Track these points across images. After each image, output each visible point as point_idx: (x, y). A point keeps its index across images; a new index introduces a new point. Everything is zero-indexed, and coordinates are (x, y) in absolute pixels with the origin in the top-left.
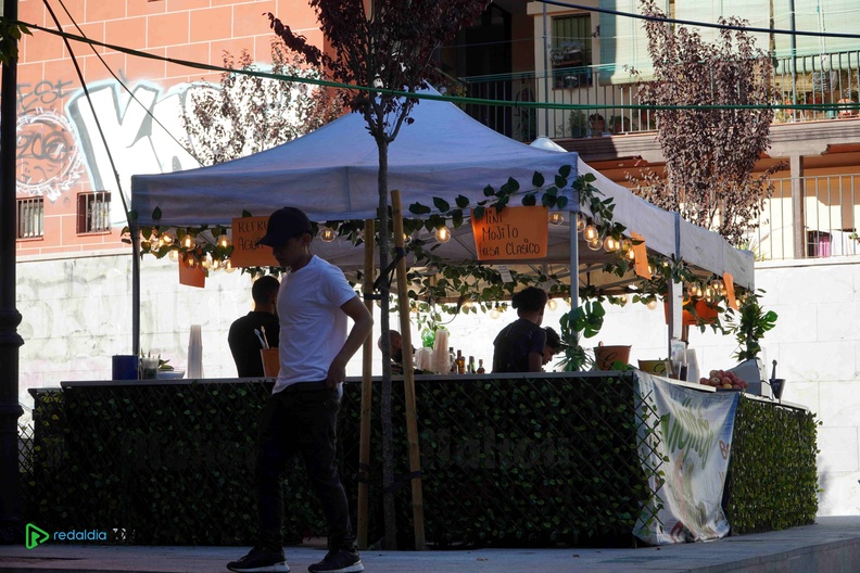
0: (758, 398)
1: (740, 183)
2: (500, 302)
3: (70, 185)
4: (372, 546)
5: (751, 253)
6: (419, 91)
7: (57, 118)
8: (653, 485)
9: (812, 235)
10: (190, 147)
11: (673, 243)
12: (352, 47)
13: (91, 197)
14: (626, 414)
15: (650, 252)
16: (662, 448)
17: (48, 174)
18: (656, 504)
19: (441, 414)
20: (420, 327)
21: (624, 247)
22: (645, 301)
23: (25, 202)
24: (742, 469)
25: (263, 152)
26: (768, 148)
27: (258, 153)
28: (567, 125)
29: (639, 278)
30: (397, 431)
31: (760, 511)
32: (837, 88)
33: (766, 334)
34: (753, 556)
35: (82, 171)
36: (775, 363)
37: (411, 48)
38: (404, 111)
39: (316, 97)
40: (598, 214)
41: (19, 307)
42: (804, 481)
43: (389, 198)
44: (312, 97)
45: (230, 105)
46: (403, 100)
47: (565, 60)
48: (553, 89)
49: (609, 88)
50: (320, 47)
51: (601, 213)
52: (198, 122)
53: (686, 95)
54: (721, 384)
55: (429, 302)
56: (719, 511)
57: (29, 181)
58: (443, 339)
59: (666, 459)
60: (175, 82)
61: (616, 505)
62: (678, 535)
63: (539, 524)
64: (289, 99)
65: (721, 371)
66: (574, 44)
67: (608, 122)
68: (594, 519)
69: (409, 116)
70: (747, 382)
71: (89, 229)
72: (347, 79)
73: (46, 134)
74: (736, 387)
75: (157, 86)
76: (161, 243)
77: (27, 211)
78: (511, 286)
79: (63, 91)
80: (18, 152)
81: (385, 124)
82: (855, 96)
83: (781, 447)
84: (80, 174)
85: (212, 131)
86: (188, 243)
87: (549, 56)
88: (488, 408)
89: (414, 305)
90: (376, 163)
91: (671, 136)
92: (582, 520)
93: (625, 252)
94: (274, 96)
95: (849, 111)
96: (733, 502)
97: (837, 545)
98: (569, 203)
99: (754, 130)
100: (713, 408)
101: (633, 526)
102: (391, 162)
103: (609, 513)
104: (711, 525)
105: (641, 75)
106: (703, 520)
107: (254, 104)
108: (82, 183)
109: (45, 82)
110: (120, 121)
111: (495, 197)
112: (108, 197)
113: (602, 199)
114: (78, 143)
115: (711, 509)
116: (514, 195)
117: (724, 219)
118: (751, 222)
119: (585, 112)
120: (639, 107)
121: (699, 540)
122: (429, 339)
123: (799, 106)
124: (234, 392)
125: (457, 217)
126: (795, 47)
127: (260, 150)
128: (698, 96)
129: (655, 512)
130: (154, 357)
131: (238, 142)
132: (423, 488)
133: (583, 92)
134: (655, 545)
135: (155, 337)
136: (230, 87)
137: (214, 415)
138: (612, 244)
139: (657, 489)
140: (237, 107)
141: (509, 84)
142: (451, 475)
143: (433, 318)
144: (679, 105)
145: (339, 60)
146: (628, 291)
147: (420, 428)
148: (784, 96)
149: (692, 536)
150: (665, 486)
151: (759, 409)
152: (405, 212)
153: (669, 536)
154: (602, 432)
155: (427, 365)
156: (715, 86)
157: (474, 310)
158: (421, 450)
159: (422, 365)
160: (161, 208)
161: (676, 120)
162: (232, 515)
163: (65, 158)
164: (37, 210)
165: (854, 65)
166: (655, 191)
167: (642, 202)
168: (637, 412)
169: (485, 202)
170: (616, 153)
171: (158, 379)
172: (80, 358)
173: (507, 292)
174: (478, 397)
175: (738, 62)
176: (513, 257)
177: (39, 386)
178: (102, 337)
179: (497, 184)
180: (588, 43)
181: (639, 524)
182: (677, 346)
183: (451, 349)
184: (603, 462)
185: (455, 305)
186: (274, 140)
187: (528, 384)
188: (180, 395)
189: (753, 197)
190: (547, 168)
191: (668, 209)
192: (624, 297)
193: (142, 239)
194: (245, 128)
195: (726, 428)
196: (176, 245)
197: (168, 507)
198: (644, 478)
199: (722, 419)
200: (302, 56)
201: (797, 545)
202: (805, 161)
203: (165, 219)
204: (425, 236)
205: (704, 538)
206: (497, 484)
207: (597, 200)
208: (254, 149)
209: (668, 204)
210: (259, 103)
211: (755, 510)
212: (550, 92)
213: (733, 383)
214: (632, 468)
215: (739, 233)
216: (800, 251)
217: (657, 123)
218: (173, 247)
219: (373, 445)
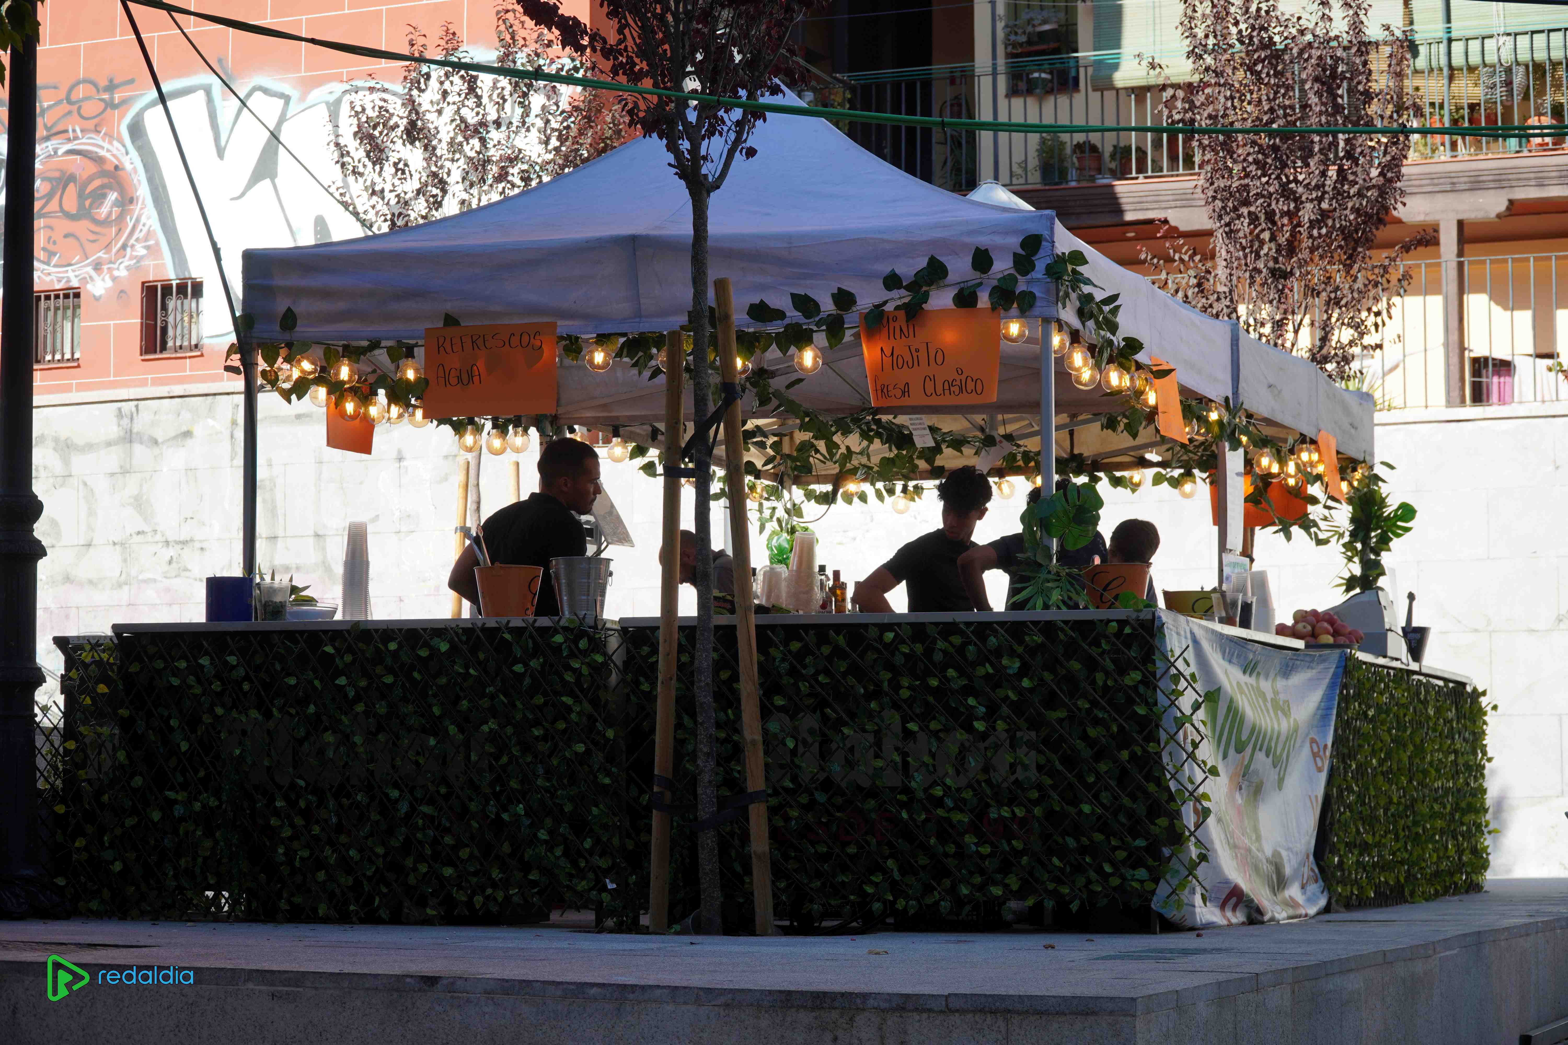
0: (1381, 661)
1: (1348, 268)
2: (911, 484)
3: (128, 268)
4: (677, 927)
5: (1367, 398)
6: (767, 99)
7: (106, 145)
8: (1189, 819)
9: (1480, 365)
10: (347, 199)
11: (1227, 377)
12: (643, 19)
13: (167, 289)
14: (1141, 689)
15: (1184, 391)
16: (1206, 752)
17: (88, 246)
18: (1194, 852)
19: (804, 687)
20: (762, 528)
21: (1138, 383)
22: (1175, 483)
23: (48, 298)
24: (1350, 790)
25: (480, 209)
26: (1399, 206)
27: (471, 211)
28: (1033, 162)
29: (1164, 440)
30: (722, 715)
31: (1384, 867)
32: (1526, 97)
33: (1395, 543)
34: (1372, 948)
35: (151, 242)
36: (1411, 597)
37: (752, 20)
38: (739, 134)
39: (576, 109)
40: (1091, 324)
41: (38, 488)
42: (1464, 812)
43: (711, 293)
44: (568, 108)
45: (419, 123)
46: (737, 114)
47: (1029, 42)
48: (1007, 96)
49: (1109, 95)
50: (585, 18)
51: (1097, 323)
52: (361, 153)
53: (1249, 108)
54: (1314, 635)
55: (781, 483)
56: (1309, 867)
57: (55, 260)
58: (807, 550)
59: (1214, 771)
60: (318, 82)
61: (1121, 855)
62: (1234, 909)
63: (982, 888)
64: (526, 114)
65: (1314, 613)
66: (1045, 14)
67: (1107, 155)
68: (1081, 881)
69: (748, 144)
70: (1361, 632)
71: (164, 348)
72: (636, 77)
73: (85, 176)
74: (1342, 640)
75: (287, 89)
76: (296, 374)
77: (51, 314)
78: (930, 454)
79: (117, 97)
80: (37, 205)
81: (705, 158)
82: (1557, 111)
83: (1423, 750)
84: (148, 248)
85: (389, 169)
86: (344, 373)
87: (1000, 35)
88: (889, 675)
89: (753, 488)
90: (687, 229)
91: (1222, 183)
92: (1059, 881)
93: (1139, 393)
94: (501, 106)
95: (1548, 140)
96: (1334, 850)
97: (1525, 931)
98: (1038, 303)
99: (1374, 172)
100: (1298, 679)
101: (1153, 892)
102: (714, 227)
103: (1108, 869)
104: (1294, 891)
105: (1167, 71)
106: (1279, 882)
107: (463, 120)
108: (149, 263)
109: (85, 81)
110: (221, 153)
111: (903, 292)
112: (197, 289)
113: (1099, 296)
114: (143, 192)
115: (1295, 862)
116: (939, 288)
117: (1319, 334)
118: (1368, 340)
119: (1065, 137)
120: (1164, 130)
121: (1272, 919)
122: (781, 550)
123: (1455, 129)
124: (426, 645)
125: (835, 327)
126: (1449, 20)
127: (474, 206)
128: (1272, 110)
129: (1192, 867)
130: (282, 580)
131: (435, 191)
132: (770, 820)
133: (1063, 100)
134: (1192, 929)
135: (280, 543)
136: (421, 91)
137: (390, 686)
138: (1116, 379)
139: (1198, 826)
140: (431, 126)
141: (927, 85)
142: (821, 797)
143: (787, 511)
144: (1237, 125)
145: (620, 42)
146: (1143, 463)
147: (765, 713)
148: (1427, 110)
149: (1259, 911)
150: (1211, 821)
151: (1382, 680)
152: (739, 317)
153: (1217, 911)
154: (1096, 722)
155: (778, 597)
156: (1302, 91)
157: (863, 498)
158: (766, 753)
159: (769, 597)
160: (296, 310)
161: (1231, 153)
162: (423, 868)
163: (121, 218)
164: (69, 313)
165: (1557, 54)
166: (1193, 281)
167: (1170, 301)
168: (1161, 684)
169: (885, 303)
170: (1120, 212)
171: (289, 621)
172: (145, 581)
173: (922, 464)
174: (871, 656)
175: (1345, 49)
176: (934, 401)
177: (71, 631)
178: (184, 543)
179: (908, 269)
180: (1070, 12)
181: (1163, 889)
182: (1235, 565)
183: (822, 568)
184: (1099, 777)
185: (829, 488)
186: (501, 186)
187: (962, 633)
188: (329, 649)
189: (1371, 294)
190: (999, 240)
191: (1217, 316)
192: (1136, 475)
193: (262, 365)
194: (448, 164)
195: (1322, 716)
196: (323, 377)
197: (306, 853)
198: (1173, 806)
199: (1314, 699)
200: (552, 34)
201: (1452, 930)
202: (1466, 229)
203: (302, 329)
204: (777, 361)
205: (1281, 915)
206: (905, 815)
207: (1089, 297)
208: (463, 202)
209: (1217, 307)
210: (472, 118)
211: (1374, 865)
212: (1002, 102)
213: (1336, 633)
214: (1152, 787)
215: (1347, 359)
216: (1456, 394)
217: (1197, 159)
218: (320, 380)
219: (679, 743)
